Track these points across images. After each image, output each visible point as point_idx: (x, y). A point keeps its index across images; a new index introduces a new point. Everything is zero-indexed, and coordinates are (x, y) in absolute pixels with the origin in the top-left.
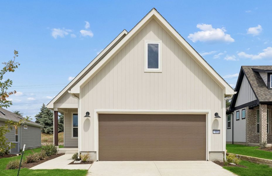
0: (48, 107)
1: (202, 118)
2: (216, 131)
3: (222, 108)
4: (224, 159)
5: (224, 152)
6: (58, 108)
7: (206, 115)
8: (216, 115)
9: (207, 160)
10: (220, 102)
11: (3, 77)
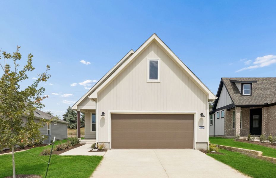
0: (73, 108)
1: (191, 117)
2: (201, 127)
3: (206, 109)
4: (207, 148)
5: (207, 143)
6: (80, 110)
7: (193, 115)
8: (202, 115)
9: (195, 149)
10: (205, 105)
11: (38, 85)
